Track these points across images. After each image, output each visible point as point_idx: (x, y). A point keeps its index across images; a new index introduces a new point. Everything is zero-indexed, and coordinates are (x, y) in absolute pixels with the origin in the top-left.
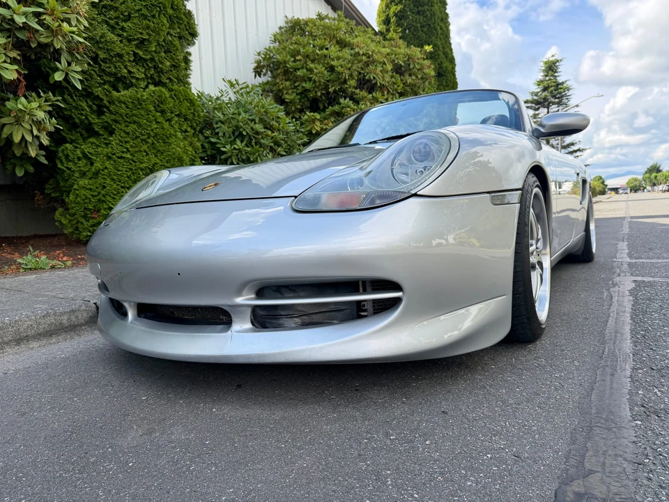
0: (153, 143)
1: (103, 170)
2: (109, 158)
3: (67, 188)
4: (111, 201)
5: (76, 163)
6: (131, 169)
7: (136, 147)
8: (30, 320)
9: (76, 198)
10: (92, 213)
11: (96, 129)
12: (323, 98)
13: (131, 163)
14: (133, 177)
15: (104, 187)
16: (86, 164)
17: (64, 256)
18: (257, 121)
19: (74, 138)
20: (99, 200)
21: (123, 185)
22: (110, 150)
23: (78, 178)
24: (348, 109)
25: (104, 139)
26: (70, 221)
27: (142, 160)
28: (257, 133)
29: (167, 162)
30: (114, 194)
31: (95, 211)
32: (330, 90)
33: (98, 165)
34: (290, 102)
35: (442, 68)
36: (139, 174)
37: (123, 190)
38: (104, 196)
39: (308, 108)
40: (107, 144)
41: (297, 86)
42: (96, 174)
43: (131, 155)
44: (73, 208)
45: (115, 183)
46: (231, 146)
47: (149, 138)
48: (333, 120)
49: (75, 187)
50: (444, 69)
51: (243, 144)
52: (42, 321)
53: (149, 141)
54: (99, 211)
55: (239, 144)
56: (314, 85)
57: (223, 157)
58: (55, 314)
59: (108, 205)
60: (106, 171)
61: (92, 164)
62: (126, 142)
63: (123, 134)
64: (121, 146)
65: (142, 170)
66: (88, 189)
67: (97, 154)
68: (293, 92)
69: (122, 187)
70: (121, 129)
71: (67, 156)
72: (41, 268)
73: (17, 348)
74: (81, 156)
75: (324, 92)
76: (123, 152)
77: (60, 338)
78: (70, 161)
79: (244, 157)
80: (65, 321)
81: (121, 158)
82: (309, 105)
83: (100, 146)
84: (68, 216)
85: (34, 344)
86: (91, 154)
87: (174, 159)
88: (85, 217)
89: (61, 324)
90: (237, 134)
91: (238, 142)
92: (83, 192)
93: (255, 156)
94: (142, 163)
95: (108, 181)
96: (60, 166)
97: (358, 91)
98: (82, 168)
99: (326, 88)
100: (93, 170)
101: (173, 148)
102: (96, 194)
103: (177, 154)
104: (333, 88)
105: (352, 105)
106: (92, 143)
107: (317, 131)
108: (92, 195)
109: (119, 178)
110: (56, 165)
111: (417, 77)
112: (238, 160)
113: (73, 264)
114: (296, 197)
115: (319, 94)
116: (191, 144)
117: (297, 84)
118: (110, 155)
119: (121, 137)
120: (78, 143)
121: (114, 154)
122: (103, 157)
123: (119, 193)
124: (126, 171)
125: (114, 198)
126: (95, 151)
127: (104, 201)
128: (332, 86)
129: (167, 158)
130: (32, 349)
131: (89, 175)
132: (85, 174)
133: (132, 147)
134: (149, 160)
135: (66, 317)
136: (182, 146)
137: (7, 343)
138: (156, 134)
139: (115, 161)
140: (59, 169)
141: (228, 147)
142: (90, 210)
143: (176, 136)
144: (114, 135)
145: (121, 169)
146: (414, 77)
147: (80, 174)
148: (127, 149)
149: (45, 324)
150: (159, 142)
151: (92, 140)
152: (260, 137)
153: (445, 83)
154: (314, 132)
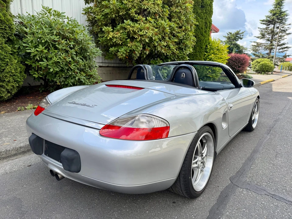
12: (118, 18)
18: (54, 34)
24: (129, 26)
28: (55, 41)
32: (120, 14)
34: (98, 20)
35: (204, 3)
39: (110, 24)
41: (103, 11)
46: (35, 48)
48: (121, 32)
50: (205, 3)
55: (41, 48)
56: (111, 11)
68: (100, 14)
75: (117, 15)
82: (110, 22)
91: (40, 46)
97: (136, 16)
99: (118, 12)
104: (122, 13)
105: (131, 24)
107: (110, 38)
111: (182, 8)
115: (114, 16)
117: (103, 10)
128: (121, 12)
146: (179, 8)
152: (57, 43)
153: (205, 11)
154: (108, 38)
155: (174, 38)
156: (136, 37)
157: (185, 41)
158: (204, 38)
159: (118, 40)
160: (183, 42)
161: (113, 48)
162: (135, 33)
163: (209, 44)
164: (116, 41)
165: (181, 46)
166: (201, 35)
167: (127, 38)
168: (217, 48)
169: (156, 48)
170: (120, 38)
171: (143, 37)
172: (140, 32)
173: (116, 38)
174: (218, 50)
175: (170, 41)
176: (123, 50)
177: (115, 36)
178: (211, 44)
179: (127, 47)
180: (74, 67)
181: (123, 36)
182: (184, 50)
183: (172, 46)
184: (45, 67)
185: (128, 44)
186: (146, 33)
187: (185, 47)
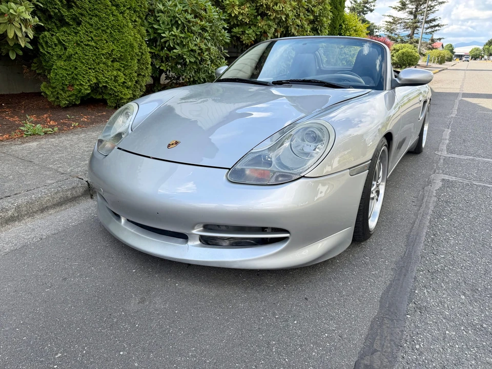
0: (111, 33)
1: (74, 55)
2: (78, 45)
3: (48, 67)
4: (82, 79)
5: (54, 49)
6: (95, 55)
7: (98, 36)
8: (48, 196)
9: (56, 75)
10: (68, 87)
11: (67, 20)
13: (95, 50)
14: (97, 61)
15: (76, 68)
16: (61, 49)
17: (51, 120)
18: (189, 12)
19: (50, 27)
20: (72, 78)
21: (90, 67)
22: (78, 38)
23: (56, 60)
25: (74, 28)
26: (52, 92)
27: (103, 47)
28: (189, 22)
29: (122, 48)
30: (84, 74)
31: (70, 85)
33: (70, 50)
36: (101, 58)
37: (90, 70)
38: (76, 75)
40: (76, 33)
42: (69, 58)
43: (95, 42)
44: (54, 83)
45: (84, 65)
46: (169, 32)
47: (108, 28)
48: (248, 6)
49: (54, 67)
51: (178, 31)
52: (55, 196)
53: (108, 31)
54: (73, 85)
55: (175, 31)
57: (162, 40)
58: (63, 191)
59: (80, 82)
60: (77, 55)
61: (66, 49)
62: (91, 32)
63: (88, 26)
64: (87, 35)
65: (103, 55)
66: (64, 69)
67: (70, 41)
69: (89, 69)
70: (86, 21)
71: (46, 43)
72: (37, 134)
73: (42, 214)
74: (57, 42)
76: (88, 41)
77: (67, 206)
78: (50, 47)
79: (179, 42)
80: (69, 195)
81: (87, 45)
83: (70, 34)
84: (50, 88)
85: (52, 211)
86: (64, 41)
87: (127, 45)
88: (63, 90)
89: (67, 197)
90: (173, 22)
91: (175, 29)
92: (60, 71)
93: (187, 41)
94: (103, 49)
95: (79, 63)
96: (41, 50)
98: (59, 53)
100: (67, 54)
101: (126, 37)
102: (71, 73)
103: (129, 42)
106: (64, 32)
107: (235, 14)
108: (67, 74)
109: (87, 61)
110: (39, 50)
112: (174, 43)
113: (59, 129)
114: (230, 169)
116: (139, 31)
118: (79, 43)
119: (86, 28)
120: (53, 31)
121: (82, 42)
122: (74, 43)
123: (87, 73)
124: (92, 56)
125: (84, 77)
126: (67, 39)
127: (76, 79)
129: (121, 45)
130: (51, 214)
131: (64, 57)
132: (60, 56)
133: (95, 36)
134: (109, 47)
135: (69, 193)
136: (133, 34)
137: (36, 212)
138: (113, 26)
139: (83, 48)
140: (42, 53)
141: (167, 33)
142: (66, 85)
143: (128, 26)
144: (81, 26)
145: (87, 54)
147: (57, 57)
148: (92, 38)
149: (57, 198)
150: (115, 32)
151: (64, 29)
152: (191, 25)
154: (233, 15)
155: (308, 14)
156: (269, 14)
157: (321, 18)
158: (338, 12)
159: (245, 17)
160: (318, 20)
161: (237, 28)
162: (268, 8)
163: (344, 22)
164: (241, 20)
165: (315, 26)
166: (335, 8)
167: (256, 14)
168: (354, 28)
169: (289, 29)
170: (248, 14)
171: (278, 14)
172: (275, 6)
173: (242, 14)
174: (355, 31)
175: (305, 19)
176: (251, 31)
177: (242, 12)
178: (346, 22)
179: (256, 28)
180: (207, 57)
181: (251, 11)
182: (319, 32)
183: (306, 26)
184: (176, 56)
185: (257, 23)
186: (283, 8)
187: (321, 28)
